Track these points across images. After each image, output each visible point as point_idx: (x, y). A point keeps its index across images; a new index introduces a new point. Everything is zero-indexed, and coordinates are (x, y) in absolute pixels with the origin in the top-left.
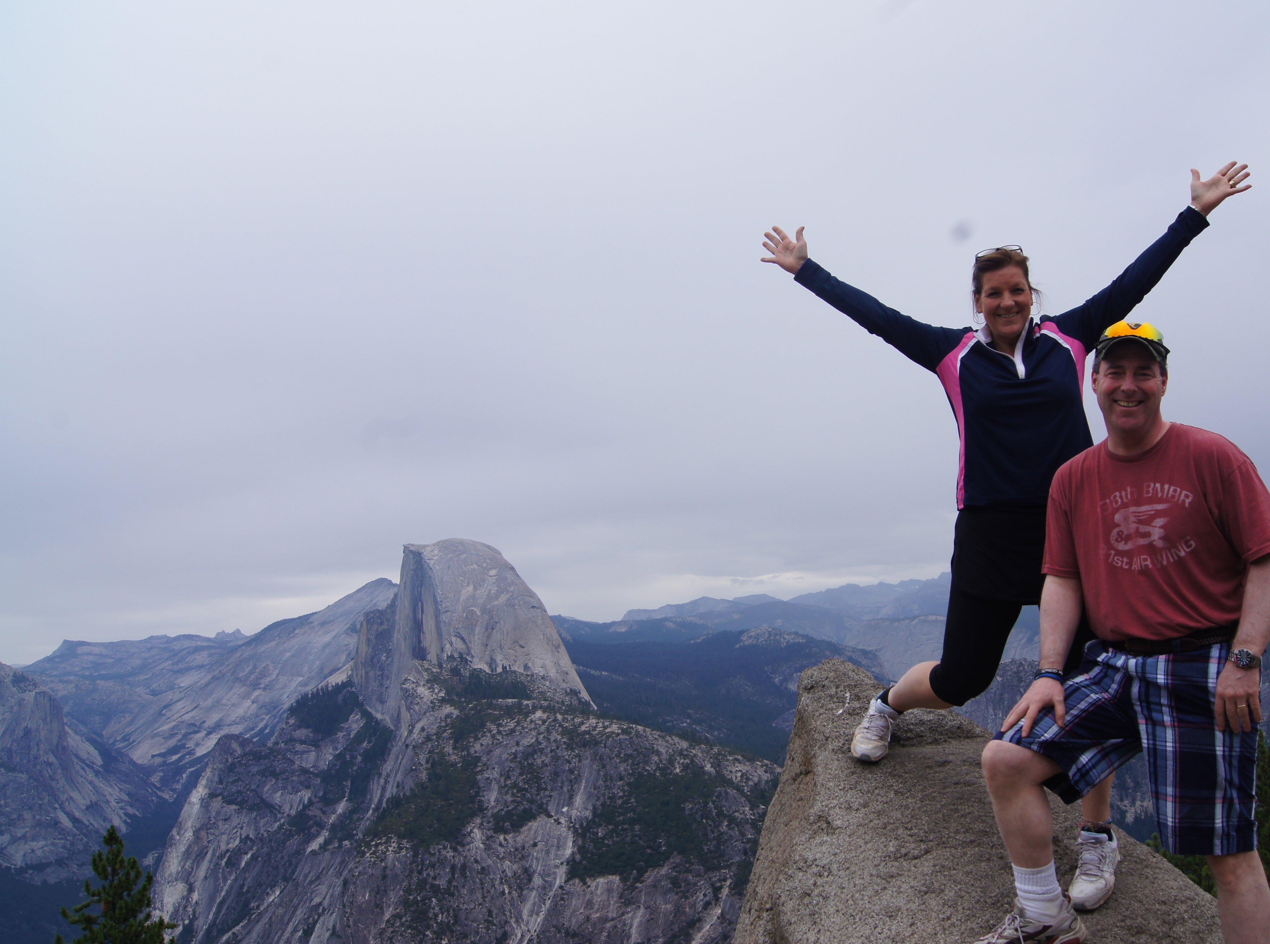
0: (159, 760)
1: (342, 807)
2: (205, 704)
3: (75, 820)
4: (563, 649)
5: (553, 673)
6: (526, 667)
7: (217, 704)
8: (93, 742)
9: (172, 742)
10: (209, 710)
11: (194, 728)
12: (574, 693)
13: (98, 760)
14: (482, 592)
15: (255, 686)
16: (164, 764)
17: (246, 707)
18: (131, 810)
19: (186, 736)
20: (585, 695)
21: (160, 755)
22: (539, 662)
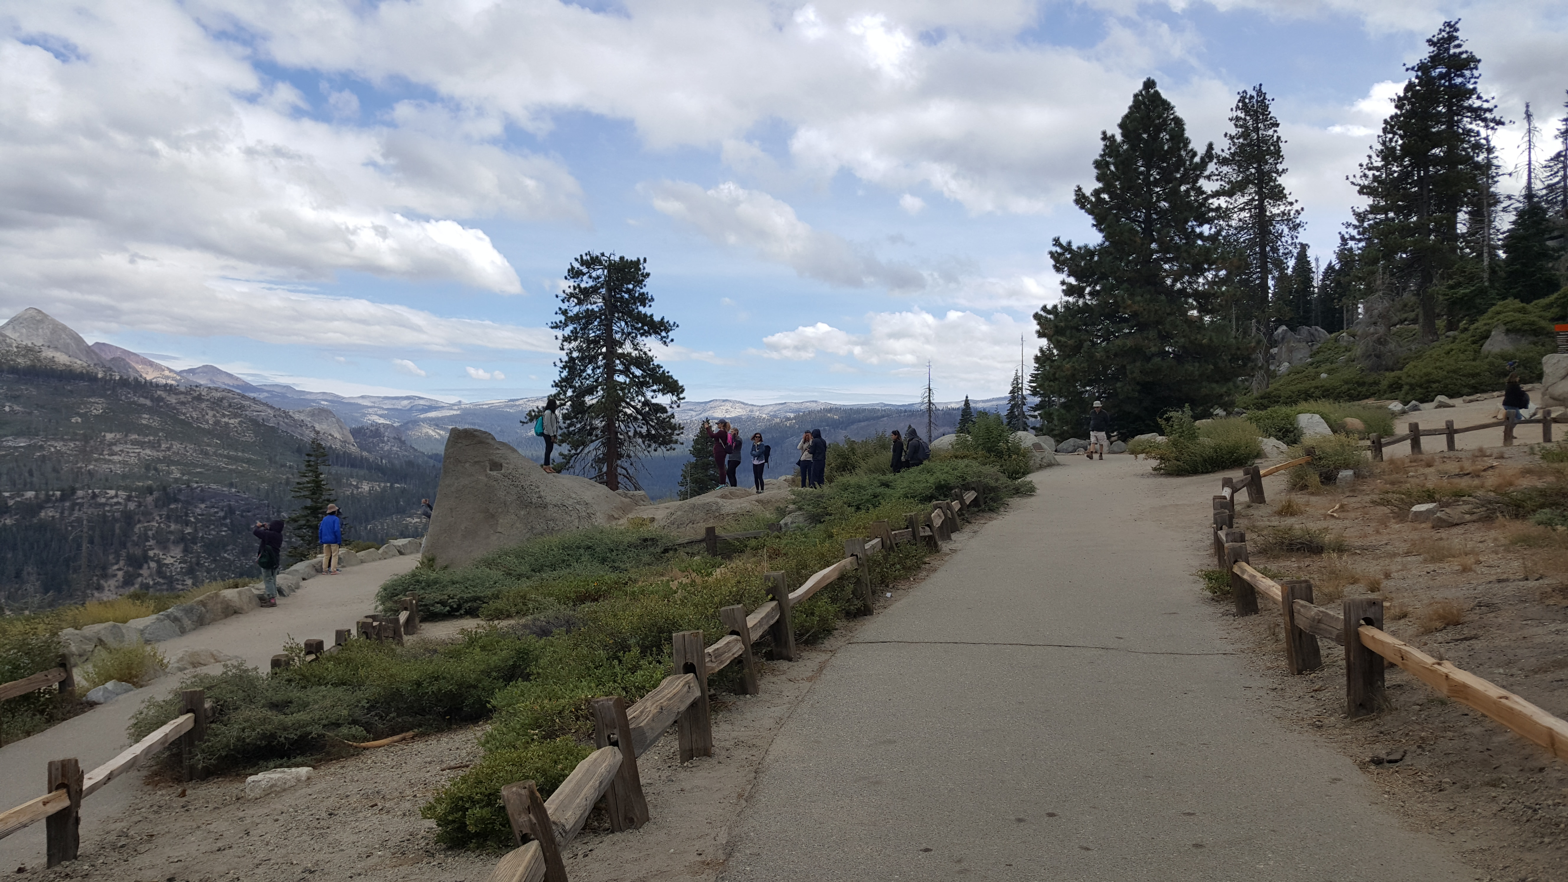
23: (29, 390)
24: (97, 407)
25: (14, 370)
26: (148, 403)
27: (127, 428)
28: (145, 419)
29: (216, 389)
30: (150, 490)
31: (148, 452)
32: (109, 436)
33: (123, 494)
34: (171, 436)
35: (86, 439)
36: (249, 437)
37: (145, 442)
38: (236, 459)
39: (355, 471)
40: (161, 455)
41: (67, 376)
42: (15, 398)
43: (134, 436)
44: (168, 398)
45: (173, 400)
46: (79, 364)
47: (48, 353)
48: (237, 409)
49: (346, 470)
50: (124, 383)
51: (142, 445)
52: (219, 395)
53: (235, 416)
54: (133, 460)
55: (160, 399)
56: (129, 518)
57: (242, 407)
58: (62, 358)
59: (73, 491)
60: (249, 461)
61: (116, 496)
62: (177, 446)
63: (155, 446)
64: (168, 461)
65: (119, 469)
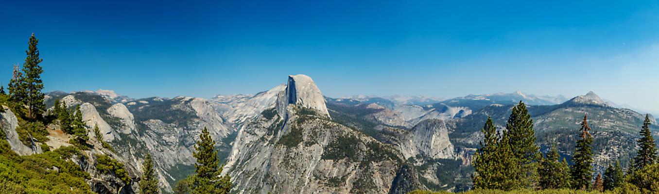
0: (234, 122)
1: (272, 136)
2: (244, 110)
3: (217, 134)
4: (325, 104)
5: (322, 110)
6: (316, 108)
7: (246, 111)
8: (221, 117)
9: (237, 118)
10: (245, 112)
11: (241, 116)
12: (327, 115)
13: (222, 121)
14: (306, 88)
15: (255, 107)
16: (235, 123)
17: (253, 112)
18: (228, 133)
19: (239, 117)
20: (329, 116)
21: (235, 121)
22: (319, 107)
23: (590, 109)
24: (603, 113)
25: (587, 105)
26: (612, 112)
27: (608, 118)
28: (612, 116)
29: (627, 109)
30: (612, 132)
32: (605, 120)
33: (606, 133)
34: (617, 120)
35: (600, 120)
36: (633, 121)
38: (630, 126)
39: (657, 129)
40: (614, 124)
41: (597, 106)
42: (587, 111)
43: (610, 120)
45: (618, 112)
46: (600, 103)
47: (593, 101)
48: (631, 114)
49: (654, 129)
50: (608, 108)
51: (611, 122)
52: (627, 111)
53: (630, 116)
54: (609, 125)
55: (615, 111)
56: (607, 139)
57: (632, 114)
58: (596, 102)
59: (597, 132)
60: (633, 127)
61: (605, 133)
62: (618, 122)
63: (614, 122)
64: (616, 126)
65: (606, 127)
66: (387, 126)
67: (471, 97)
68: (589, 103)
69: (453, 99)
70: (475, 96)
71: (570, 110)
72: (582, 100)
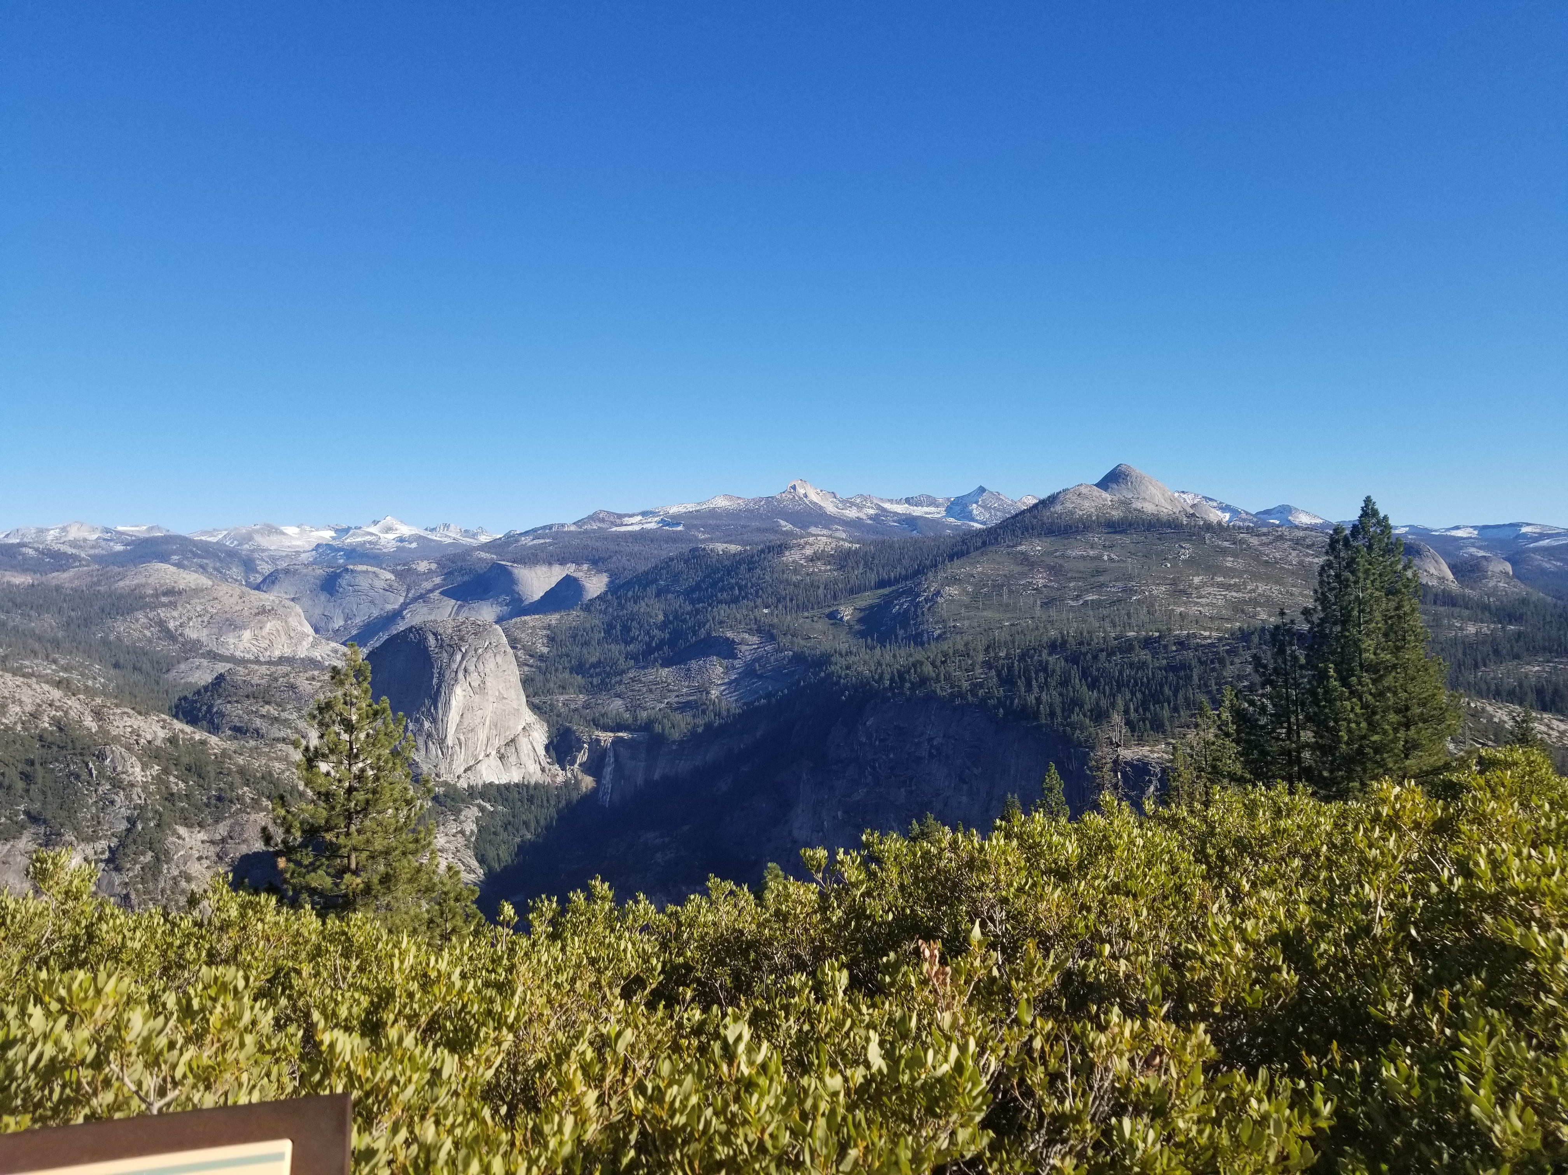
23: (1123, 540)
24: (1184, 552)
25: (1109, 523)
26: (1229, 545)
27: (1212, 570)
28: (1229, 562)
30: (1239, 631)
31: (1235, 594)
32: (1197, 580)
33: (1213, 635)
34: (1256, 577)
35: (1175, 582)
37: (1230, 585)
39: (1458, 611)
40: (1247, 597)
41: (1156, 524)
42: (1112, 548)
43: (1220, 579)
44: (1251, 540)
45: (1254, 541)
46: (1167, 511)
47: (1138, 505)
49: (1447, 610)
50: (1208, 528)
51: (1228, 587)
52: (1301, 534)
54: (1220, 602)
55: (1242, 541)
56: (1221, 660)
58: (1150, 509)
59: (1168, 632)
62: (1262, 588)
63: (1241, 588)
64: (1255, 602)
65: (1207, 611)
66: (232, 659)
67: (603, 520)
68: (1116, 514)
69: (526, 533)
70: (620, 516)
71: (1035, 547)
72: (1086, 504)
